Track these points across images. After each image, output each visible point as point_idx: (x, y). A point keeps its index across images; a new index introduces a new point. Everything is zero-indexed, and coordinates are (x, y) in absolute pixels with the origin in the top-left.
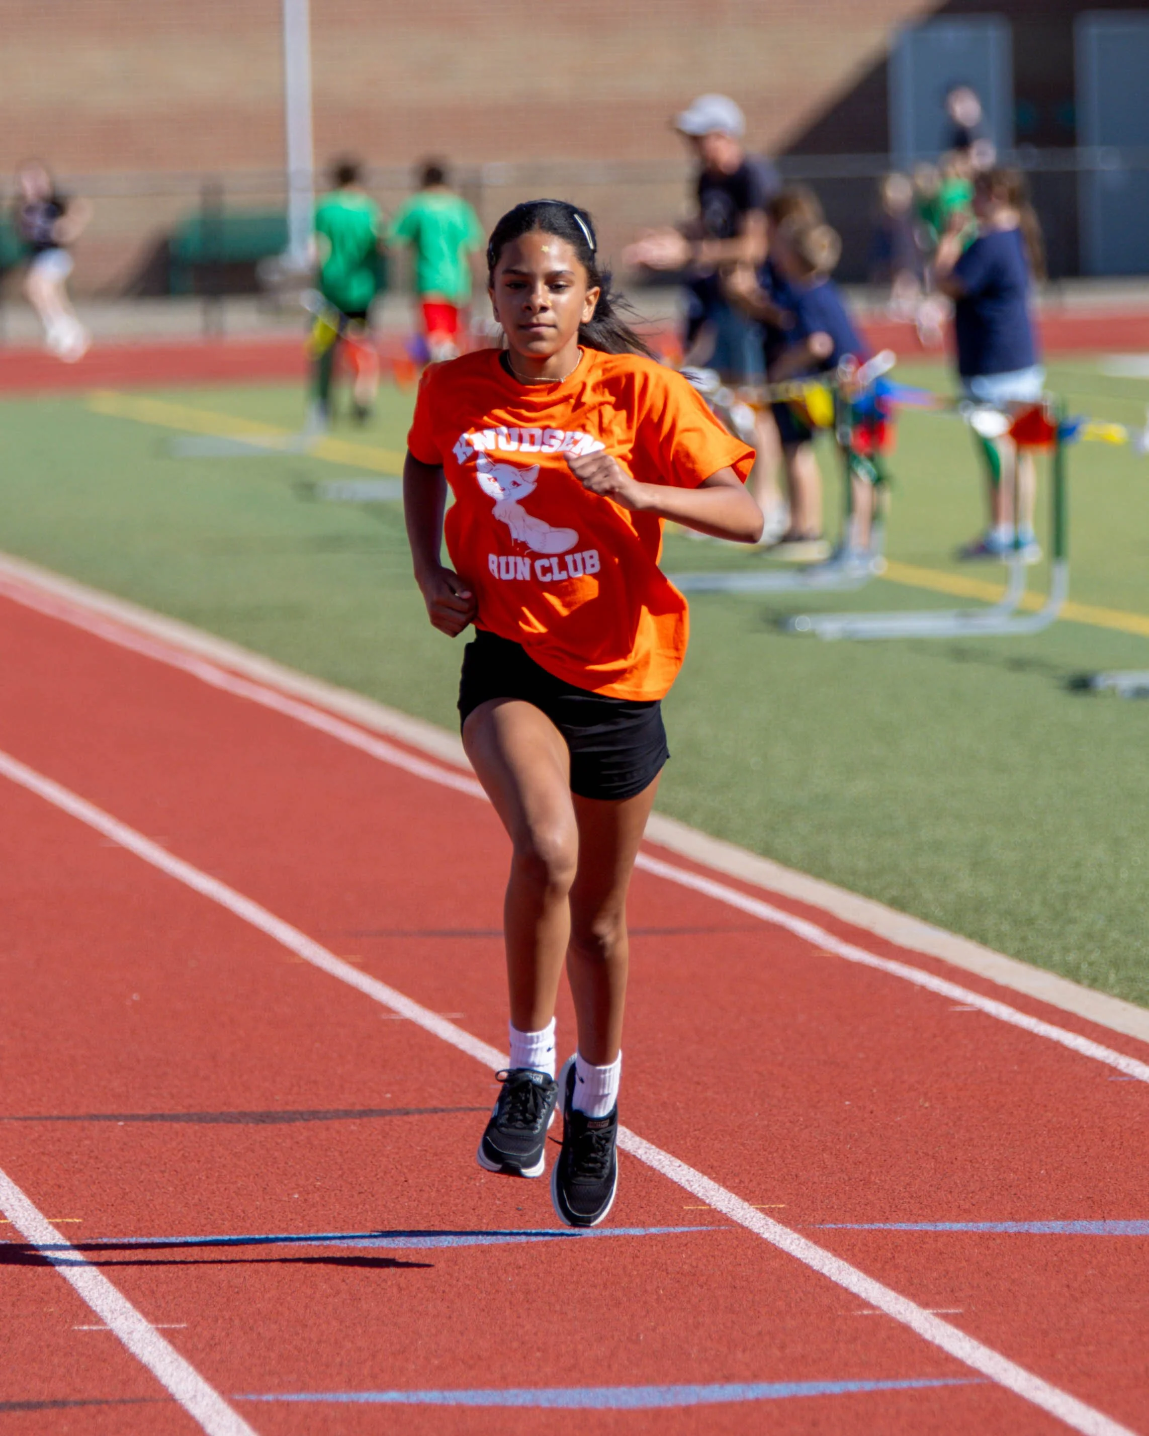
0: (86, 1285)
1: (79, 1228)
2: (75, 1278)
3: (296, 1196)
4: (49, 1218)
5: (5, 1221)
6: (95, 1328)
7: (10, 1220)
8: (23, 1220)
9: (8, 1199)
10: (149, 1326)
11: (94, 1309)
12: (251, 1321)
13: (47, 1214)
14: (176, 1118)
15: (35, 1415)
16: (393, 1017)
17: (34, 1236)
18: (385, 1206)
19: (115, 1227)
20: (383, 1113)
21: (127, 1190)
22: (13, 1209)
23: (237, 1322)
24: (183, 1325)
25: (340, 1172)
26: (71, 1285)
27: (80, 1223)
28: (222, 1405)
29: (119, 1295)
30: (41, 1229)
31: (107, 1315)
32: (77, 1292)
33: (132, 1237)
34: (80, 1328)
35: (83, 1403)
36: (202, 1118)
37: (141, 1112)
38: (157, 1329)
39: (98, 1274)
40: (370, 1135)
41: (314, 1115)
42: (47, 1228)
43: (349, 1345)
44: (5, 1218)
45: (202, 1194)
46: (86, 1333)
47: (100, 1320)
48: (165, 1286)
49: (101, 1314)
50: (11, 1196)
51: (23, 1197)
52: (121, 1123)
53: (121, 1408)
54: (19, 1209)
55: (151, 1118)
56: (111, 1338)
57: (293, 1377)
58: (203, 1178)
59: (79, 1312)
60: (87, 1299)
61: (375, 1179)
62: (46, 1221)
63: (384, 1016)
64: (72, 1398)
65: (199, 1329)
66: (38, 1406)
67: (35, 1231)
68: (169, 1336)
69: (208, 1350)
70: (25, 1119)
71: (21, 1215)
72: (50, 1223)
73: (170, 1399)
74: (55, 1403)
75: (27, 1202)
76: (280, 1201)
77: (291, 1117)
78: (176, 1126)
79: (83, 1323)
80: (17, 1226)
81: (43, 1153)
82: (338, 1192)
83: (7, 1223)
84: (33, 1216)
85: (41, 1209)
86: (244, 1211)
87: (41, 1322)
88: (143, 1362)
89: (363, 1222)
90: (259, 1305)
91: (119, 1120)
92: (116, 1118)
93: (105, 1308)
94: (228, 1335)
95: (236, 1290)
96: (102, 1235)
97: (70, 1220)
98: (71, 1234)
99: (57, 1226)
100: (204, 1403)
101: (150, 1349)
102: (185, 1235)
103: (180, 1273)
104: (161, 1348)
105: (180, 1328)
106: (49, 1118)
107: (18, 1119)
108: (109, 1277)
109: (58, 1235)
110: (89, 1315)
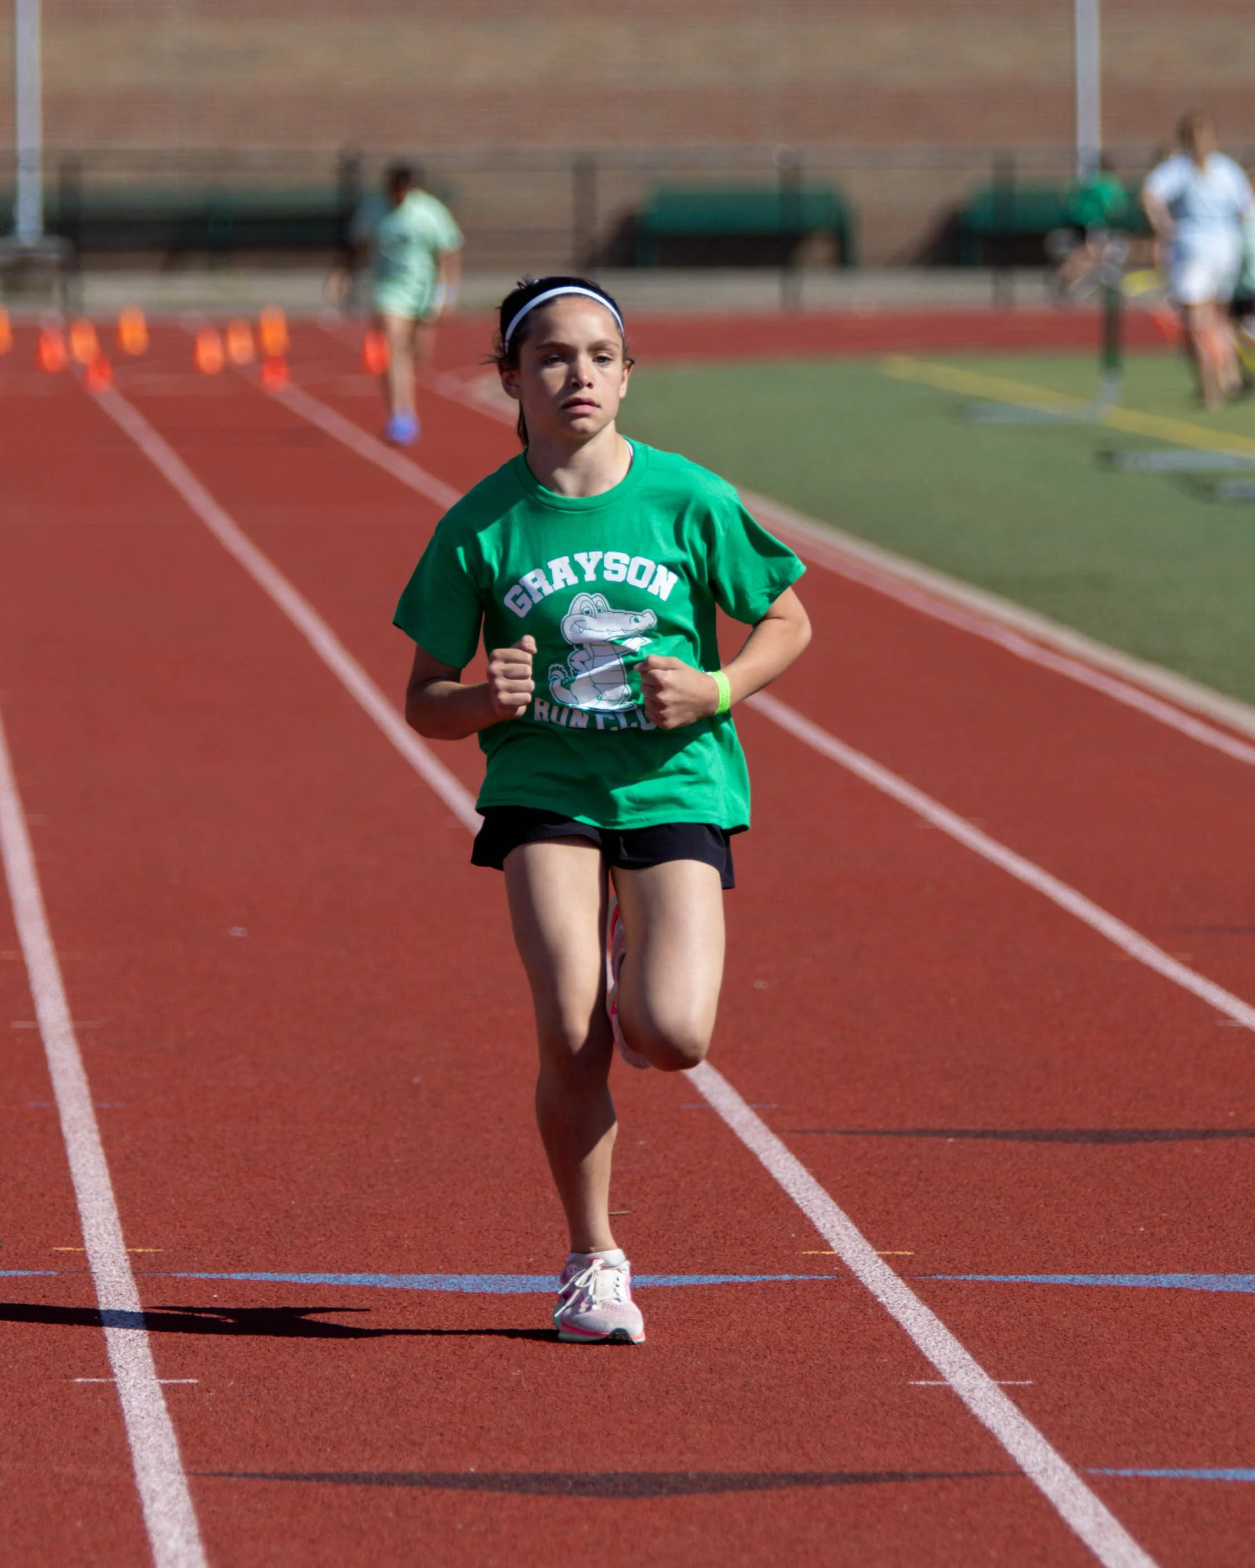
0: (922, 1331)
1: (910, 1262)
2: (908, 1323)
3: (1142, 1229)
4: (877, 1250)
5: (832, 1253)
6: (933, 1383)
7: (836, 1252)
8: (850, 1251)
9: (833, 1227)
10: (992, 1382)
11: (931, 1360)
12: (1102, 1379)
13: (876, 1245)
14: (1007, 1135)
15: (871, 1490)
16: (1230, 1024)
17: (862, 1271)
18: (1237, 1242)
19: (949, 1262)
20: (1228, 1134)
21: (961, 1219)
22: (840, 1239)
23: (1087, 1380)
24: (1028, 1382)
25: (1187, 1202)
26: (905, 1331)
27: (911, 1255)
28: (1075, 1481)
29: (957, 1344)
30: (869, 1262)
31: (944, 1368)
32: (911, 1339)
33: (968, 1274)
34: (917, 1383)
35: (923, 1476)
36: (1036, 1136)
37: (971, 1127)
38: (1001, 1386)
39: (934, 1317)
40: (1216, 1159)
41: (1155, 1135)
42: (876, 1262)
43: (1210, 1410)
44: (831, 1249)
45: (1041, 1225)
46: (925, 1389)
47: (937, 1375)
48: (1006, 1334)
49: (939, 1367)
50: (837, 1224)
51: (849, 1224)
52: (951, 1140)
53: (965, 1482)
54: (845, 1238)
55: (982, 1135)
56: (949, 1395)
57: (1151, 1449)
58: (1042, 1206)
59: (915, 1363)
60: (923, 1349)
61: (1224, 1211)
62: (875, 1253)
63: (1221, 1023)
64: (911, 1470)
65: (1046, 1387)
66: (874, 1478)
67: (864, 1265)
68: (1014, 1394)
69: (1054, 1410)
70: (849, 1133)
71: (848, 1246)
72: (879, 1255)
73: (1018, 1473)
74: (892, 1476)
75: (854, 1231)
76: (1125, 1234)
77: (1133, 1136)
78: (1010, 1144)
79: (919, 1379)
80: (843, 1257)
81: (869, 1173)
82: (1186, 1225)
83: (833, 1255)
84: (860, 1247)
85: (869, 1239)
86: (1086, 1246)
87: (874, 1375)
88: (987, 1425)
89: (1215, 1261)
90: (1109, 1360)
91: (949, 1137)
92: (948, 1134)
93: (943, 1359)
94: (1077, 1394)
95: (1084, 1340)
96: (936, 1271)
97: (900, 1253)
98: (902, 1269)
99: (887, 1260)
100: (1056, 1478)
101: (993, 1410)
102: (1024, 1273)
103: (1022, 1319)
104: (1006, 1409)
105: (1025, 1386)
106: (875, 1132)
107: (842, 1133)
108: (945, 1323)
109: (888, 1271)
110: (925, 1367)
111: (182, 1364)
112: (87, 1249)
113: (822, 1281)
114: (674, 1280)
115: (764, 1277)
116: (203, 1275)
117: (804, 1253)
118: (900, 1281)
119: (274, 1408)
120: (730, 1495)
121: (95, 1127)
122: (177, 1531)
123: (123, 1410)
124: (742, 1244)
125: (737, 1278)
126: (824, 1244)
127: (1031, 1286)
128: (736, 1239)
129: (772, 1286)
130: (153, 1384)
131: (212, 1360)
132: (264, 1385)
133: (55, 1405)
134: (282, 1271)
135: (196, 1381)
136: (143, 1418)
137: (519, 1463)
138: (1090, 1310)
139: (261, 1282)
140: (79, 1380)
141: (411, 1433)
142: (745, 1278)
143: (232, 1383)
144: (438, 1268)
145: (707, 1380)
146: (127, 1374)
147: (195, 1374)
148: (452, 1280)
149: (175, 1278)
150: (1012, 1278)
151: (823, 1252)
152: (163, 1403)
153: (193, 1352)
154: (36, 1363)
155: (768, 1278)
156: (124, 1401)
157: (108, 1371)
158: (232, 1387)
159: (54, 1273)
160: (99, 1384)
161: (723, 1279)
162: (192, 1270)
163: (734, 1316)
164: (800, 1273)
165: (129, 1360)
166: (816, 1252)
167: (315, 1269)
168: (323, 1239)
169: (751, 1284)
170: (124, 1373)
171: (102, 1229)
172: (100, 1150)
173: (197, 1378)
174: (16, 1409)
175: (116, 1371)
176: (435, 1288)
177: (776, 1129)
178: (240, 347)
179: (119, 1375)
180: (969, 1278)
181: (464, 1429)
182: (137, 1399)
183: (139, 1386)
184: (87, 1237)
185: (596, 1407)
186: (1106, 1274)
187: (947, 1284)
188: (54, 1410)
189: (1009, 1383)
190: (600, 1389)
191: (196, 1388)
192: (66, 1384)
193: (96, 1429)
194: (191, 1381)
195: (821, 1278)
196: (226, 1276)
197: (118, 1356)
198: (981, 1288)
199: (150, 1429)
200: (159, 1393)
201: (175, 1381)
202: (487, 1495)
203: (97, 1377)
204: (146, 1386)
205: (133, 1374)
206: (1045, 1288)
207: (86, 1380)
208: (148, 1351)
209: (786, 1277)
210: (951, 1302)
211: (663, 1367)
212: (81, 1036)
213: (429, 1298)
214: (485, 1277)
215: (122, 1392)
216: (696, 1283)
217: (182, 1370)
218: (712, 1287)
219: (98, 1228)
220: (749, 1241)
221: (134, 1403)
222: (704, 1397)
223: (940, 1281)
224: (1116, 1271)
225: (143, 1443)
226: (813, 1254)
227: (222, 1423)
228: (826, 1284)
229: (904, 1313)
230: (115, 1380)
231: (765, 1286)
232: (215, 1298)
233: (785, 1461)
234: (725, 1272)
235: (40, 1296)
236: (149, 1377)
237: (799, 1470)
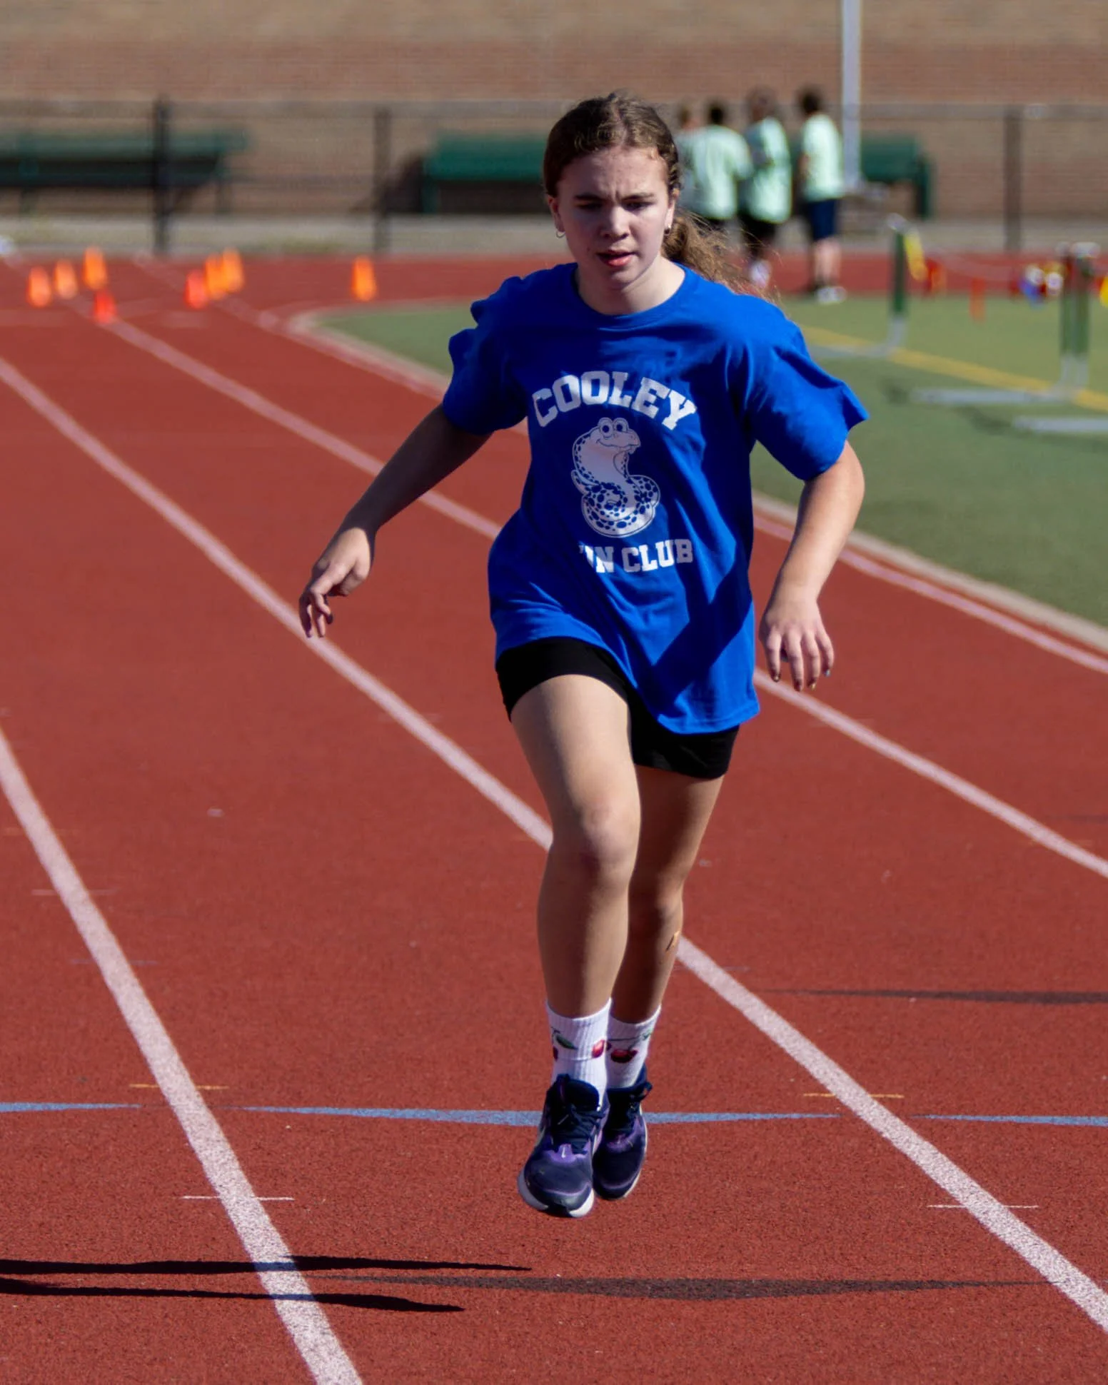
0: (928, 1162)
1: (903, 1103)
2: (915, 1155)
4: (872, 1093)
5: (830, 1095)
6: (949, 1207)
7: (834, 1094)
8: (847, 1095)
9: (825, 1073)
10: (1003, 1206)
11: (943, 1187)
12: (1102, 1206)
13: (870, 1089)
14: (963, 996)
15: (916, 1296)
17: (862, 1111)
19: (938, 1103)
22: (834, 1084)
23: (1086, 1205)
24: (1035, 1207)
26: (914, 1162)
27: (902, 1100)
28: (1097, 1290)
29: (963, 1174)
30: (866, 1103)
31: (957, 1194)
32: (921, 1170)
33: (957, 1114)
34: (935, 1206)
35: (960, 1284)
36: (989, 997)
37: (928, 989)
38: (1011, 1210)
39: (936, 1151)
42: (872, 1104)
44: (828, 1092)
46: (943, 1211)
47: (952, 1200)
48: (1005, 1166)
49: (951, 1193)
50: (828, 1070)
51: (840, 1071)
53: (1000, 1290)
54: (839, 1083)
55: (940, 995)
56: (968, 1217)
59: (929, 1190)
60: (933, 1177)
62: (869, 1096)
64: (948, 1279)
65: (1051, 1210)
66: (918, 1286)
67: (862, 1105)
68: (1024, 1216)
69: (1066, 1233)
70: (820, 993)
71: (843, 1090)
72: (874, 1098)
73: (1044, 1282)
74: (933, 1284)
75: (846, 1077)
76: (1091, 1083)
77: (1076, 999)
78: (969, 1004)
79: (937, 1202)
80: (843, 1100)
81: (846, 1028)
83: (832, 1097)
84: (855, 1091)
85: (862, 1084)
86: (1057, 1091)
87: (896, 1199)
88: (1007, 1243)
90: (1102, 1188)
91: (910, 997)
92: (909, 994)
93: (954, 1187)
94: (1081, 1218)
95: (1076, 1172)
96: (928, 1112)
97: (892, 1096)
98: (898, 1109)
99: (881, 1101)
100: (1080, 1287)
101: (1009, 1230)
102: (1008, 1114)
103: (1016, 1153)
104: (1020, 1230)
105: (1032, 1209)
106: (842, 992)
107: (812, 992)
108: (948, 1156)
109: (886, 1112)
110: (940, 1194)
111: (276, 1185)
112: (161, 1086)
113: (828, 1119)
114: (695, 1117)
115: (776, 1115)
116: (272, 1109)
117: (805, 1095)
118: (898, 1120)
119: (367, 1222)
120: (792, 1299)
121: (136, 981)
122: (311, 1324)
123: (232, 1223)
124: (748, 1086)
125: (751, 1116)
126: (822, 1089)
127: (1018, 1125)
128: (741, 1083)
129: (784, 1122)
130: (255, 1201)
131: (301, 1181)
132: (354, 1203)
133: (171, 1218)
134: (342, 1106)
135: (291, 1199)
136: (252, 1229)
137: (599, 1270)
138: (1074, 1146)
139: (325, 1116)
140: (187, 1197)
141: (496, 1244)
142: (758, 1116)
143: (324, 1200)
144: (480, 1105)
145: (747, 1203)
146: (229, 1192)
147: (290, 1193)
148: (496, 1115)
149: (247, 1112)
150: (998, 1118)
151: (822, 1095)
152: (266, 1217)
153: (282, 1174)
154: (144, 1183)
155: (780, 1116)
156: (231, 1214)
157: (212, 1191)
158: (325, 1204)
159: (137, 1106)
160: (205, 1200)
161: (738, 1117)
162: (260, 1104)
163: (756, 1148)
164: (806, 1112)
165: (226, 1180)
166: (816, 1095)
167: (370, 1105)
168: (370, 1079)
169: (765, 1121)
170: (226, 1192)
171: (168, 1070)
172: (146, 1002)
173: (293, 1196)
174: (137, 1221)
175: (218, 1189)
176: (483, 1122)
177: (753, 989)
178: (66, 283)
179: (222, 1193)
180: (959, 1117)
181: (542, 1241)
182: (242, 1214)
183: (241, 1203)
184: (157, 1076)
185: (654, 1224)
186: (1081, 1116)
187: (941, 1123)
188: (171, 1222)
189: (1018, 1207)
190: (653, 1208)
191: (293, 1205)
192: (177, 1201)
193: (214, 1239)
194: (287, 1199)
195: (827, 1116)
196: (292, 1110)
197: (216, 1177)
198: (974, 1127)
199: (261, 1239)
200: (261, 1209)
201: (273, 1199)
202: (577, 1297)
203: (203, 1195)
204: (248, 1203)
205: (234, 1193)
206: (1030, 1128)
207: (193, 1197)
208: (241, 1173)
209: (795, 1116)
210: (948, 1138)
211: (705, 1191)
212: (101, 903)
213: (480, 1130)
214: (526, 1113)
215: (228, 1207)
216: (715, 1120)
217: (277, 1190)
218: (731, 1123)
219: (165, 1068)
220: (753, 1085)
221: (242, 1217)
222: (748, 1216)
223: (933, 1120)
224: (1089, 1114)
225: (259, 1251)
226: (814, 1097)
227: (324, 1234)
228: (833, 1121)
229: (909, 1147)
230: (219, 1197)
231: (779, 1123)
232: (289, 1129)
233: (833, 1270)
234: (739, 1111)
235: (131, 1126)
236: (249, 1195)
237: (851, 1278)
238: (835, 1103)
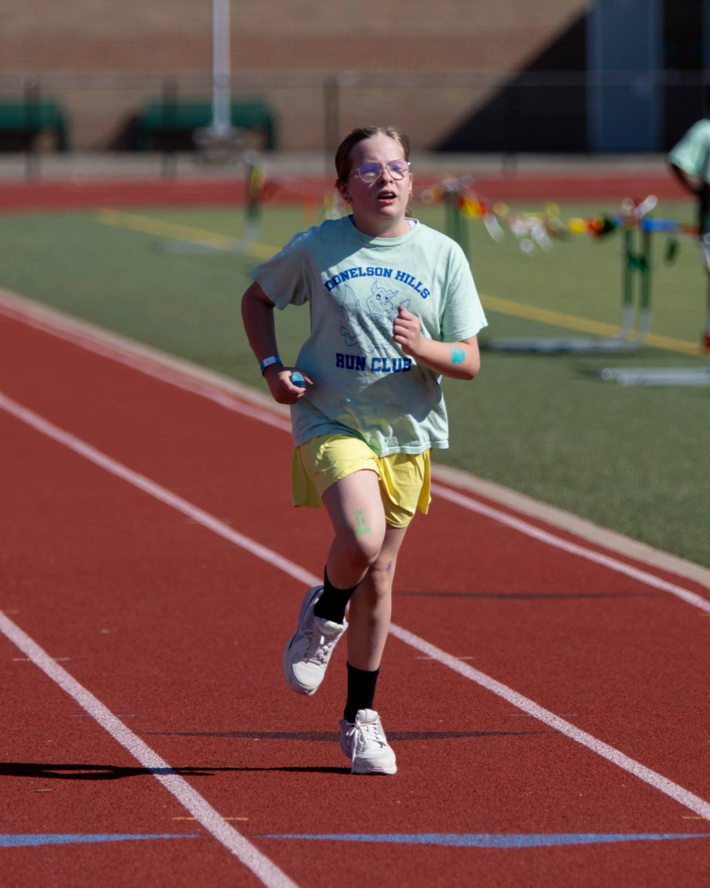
0: (265, 874)
1: (248, 825)
2: (256, 868)
3: (399, 802)
4: (224, 816)
5: (193, 819)
7: (196, 818)
8: (206, 818)
9: (190, 800)
13: (223, 813)
14: (295, 736)
17: (217, 832)
18: (465, 812)
19: (274, 825)
20: (442, 735)
21: (275, 795)
22: (196, 809)
25: (425, 783)
26: (255, 874)
27: (247, 821)
29: (292, 884)
30: (220, 825)
32: (261, 881)
33: (288, 834)
36: (313, 737)
37: (268, 731)
39: (273, 865)
42: (225, 825)
44: (192, 816)
45: (330, 800)
48: (324, 877)
50: (192, 798)
51: (201, 799)
52: (256, 740)
54: (200, 808)
55: (277, 736)
58: (328, 786)
61: (451, 789)
62: (222, 819)
67: (217, 827)
70: (188, 734)
71: (203, 814)
72: (226, 821)
75: (205, 803)
76: (388, 806)
78: (298, 742)
80: (202, 823)
82: (428, 799)
83: (194, 820)
84: (212, 814)
85: (216, 809)
89: (453, 825)
91: (254, 737)
95: (378, 881)
96: (266, 832)
97: (239, 819)
98: (243, 830)
99: (232, 823)
102: (327, 834)
103: (331, 866)
106: (203, 734)
107: (181, 734)
108: (281, 868)
109: (235, 832)
113: (191, 839)
117: (174, 818)
118: (244, 839)
124: (131, 812)
126: (187, 813)
127: (333, 842)
128: (126, 809)
129: (158, 842)
142: (139, 837)
151: (187, 819)
155: (154, 836)
163: (137, 864)
164: (175, 833)
166: (182, 818)
169: (143, 841)
177: (137, 732)
180: (290, 836)
186: (382, 835)
187: (276, 841)
195: (189, 837)
198: (301, 844)
206: (343, 845)
209: (167, 836)
210: (281, 854)
216: (106, 840)
218: (118, 843)
220: (135, 810)
223: (270, 839)
224: (388, 833)
226: (181, 820)
228: (195, 840)
229: (251, 861)
231: (154, 842)
234: (124, 832)
238: (197, 825)
